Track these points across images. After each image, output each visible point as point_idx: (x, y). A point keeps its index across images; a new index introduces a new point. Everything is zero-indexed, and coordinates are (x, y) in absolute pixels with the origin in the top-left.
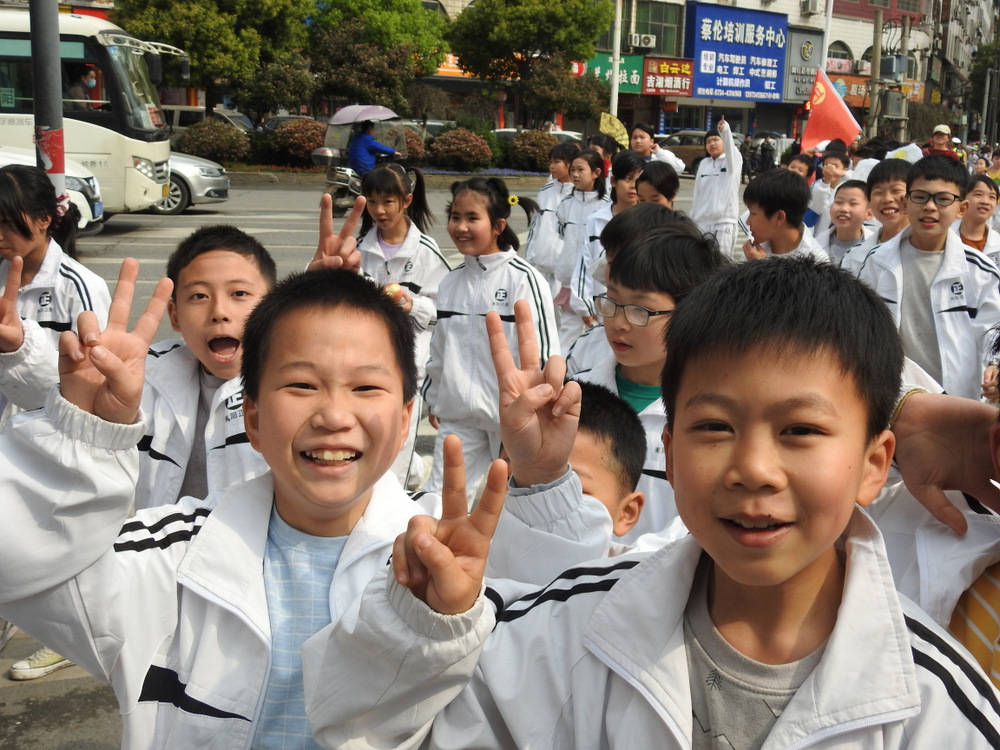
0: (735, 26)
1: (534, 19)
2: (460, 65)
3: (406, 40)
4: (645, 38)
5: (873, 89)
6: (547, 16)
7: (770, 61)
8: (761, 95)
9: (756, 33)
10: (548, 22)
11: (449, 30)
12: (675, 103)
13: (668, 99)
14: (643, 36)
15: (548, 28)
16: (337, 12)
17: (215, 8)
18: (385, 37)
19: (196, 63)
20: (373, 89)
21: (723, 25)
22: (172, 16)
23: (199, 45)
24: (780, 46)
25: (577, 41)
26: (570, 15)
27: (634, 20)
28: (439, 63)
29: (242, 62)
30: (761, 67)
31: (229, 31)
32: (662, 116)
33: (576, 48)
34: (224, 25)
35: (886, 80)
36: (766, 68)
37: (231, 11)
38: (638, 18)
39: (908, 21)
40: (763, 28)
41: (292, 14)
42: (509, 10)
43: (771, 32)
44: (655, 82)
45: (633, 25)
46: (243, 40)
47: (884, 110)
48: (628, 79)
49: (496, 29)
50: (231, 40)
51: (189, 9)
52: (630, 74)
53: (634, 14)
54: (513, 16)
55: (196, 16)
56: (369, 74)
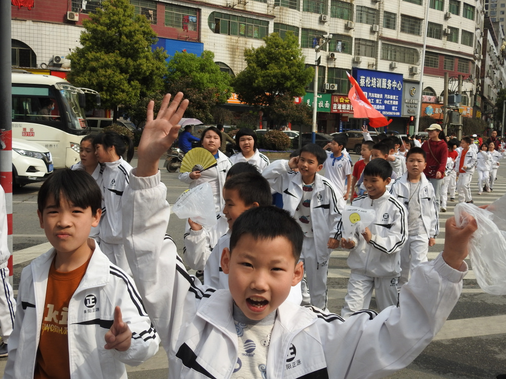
0: (377, 80)
1: (275, 76)
2: (239, 98)
3: (211, 86)
4: (332, 85)
5: (445, 110)
6: (281, 75)
7: (394, 97)
8: (390, 113)
9: (387, 83)
10: (282, 78)
11: (233, 82)
12: (347, 117)
13: (344, 115)
14: (331, 84)
15: (282, 81)
16: (178, 73)
17: (119, 71)
18: (201, 85)
19: (108, 98)
20: (195, 110)
21: (371, 79)
22: (98, 75)
23: (110, 89)
24: (400, 89)
25: (296, 87)
26: (293, 74)
27: (326, 77)
28: (228, 98)
29: (131, 97)
30: (390, 100)
31: (125, 82)
32: (341, 123)
33: (296, 90)
34: (122, 79)
35: (451, 106)
36: (393, 100)
37: (126, 73)
38: (328, 76)
39: (461, 77)
40: (390, 81)
41: (156, 74)
42: (263, 72)
43: (394, 82)
44: (337, 107)
45: (326, 79)
46: (132, 86)
47: (450, 121)
48: (324, 105)
49: (256, 81)
50: (126, 86)
51: (106, 72)
52: (324, 103)
53: (326, 74)
54: (264, 75)
55: (109, 75)
56: (193, 103)
